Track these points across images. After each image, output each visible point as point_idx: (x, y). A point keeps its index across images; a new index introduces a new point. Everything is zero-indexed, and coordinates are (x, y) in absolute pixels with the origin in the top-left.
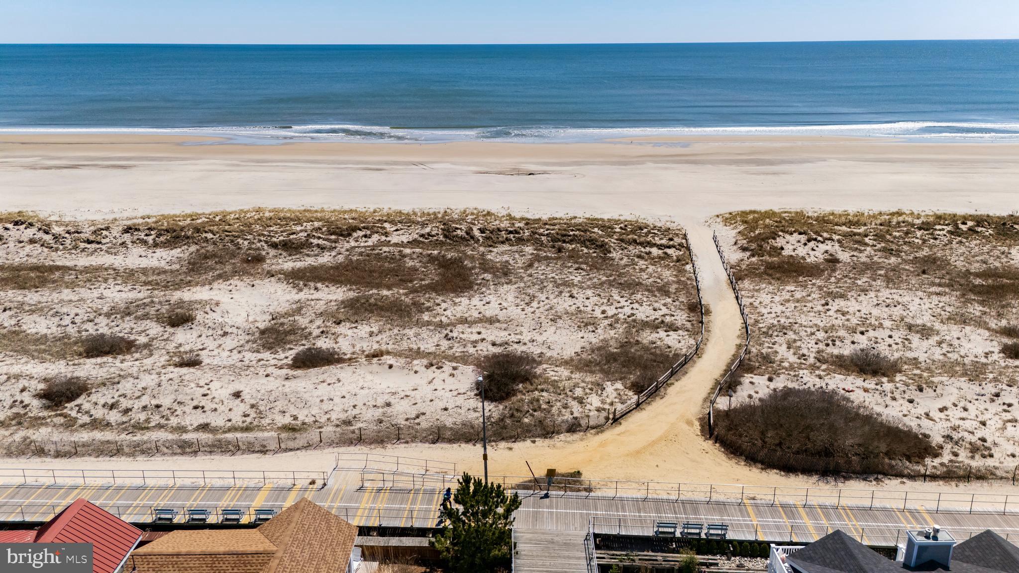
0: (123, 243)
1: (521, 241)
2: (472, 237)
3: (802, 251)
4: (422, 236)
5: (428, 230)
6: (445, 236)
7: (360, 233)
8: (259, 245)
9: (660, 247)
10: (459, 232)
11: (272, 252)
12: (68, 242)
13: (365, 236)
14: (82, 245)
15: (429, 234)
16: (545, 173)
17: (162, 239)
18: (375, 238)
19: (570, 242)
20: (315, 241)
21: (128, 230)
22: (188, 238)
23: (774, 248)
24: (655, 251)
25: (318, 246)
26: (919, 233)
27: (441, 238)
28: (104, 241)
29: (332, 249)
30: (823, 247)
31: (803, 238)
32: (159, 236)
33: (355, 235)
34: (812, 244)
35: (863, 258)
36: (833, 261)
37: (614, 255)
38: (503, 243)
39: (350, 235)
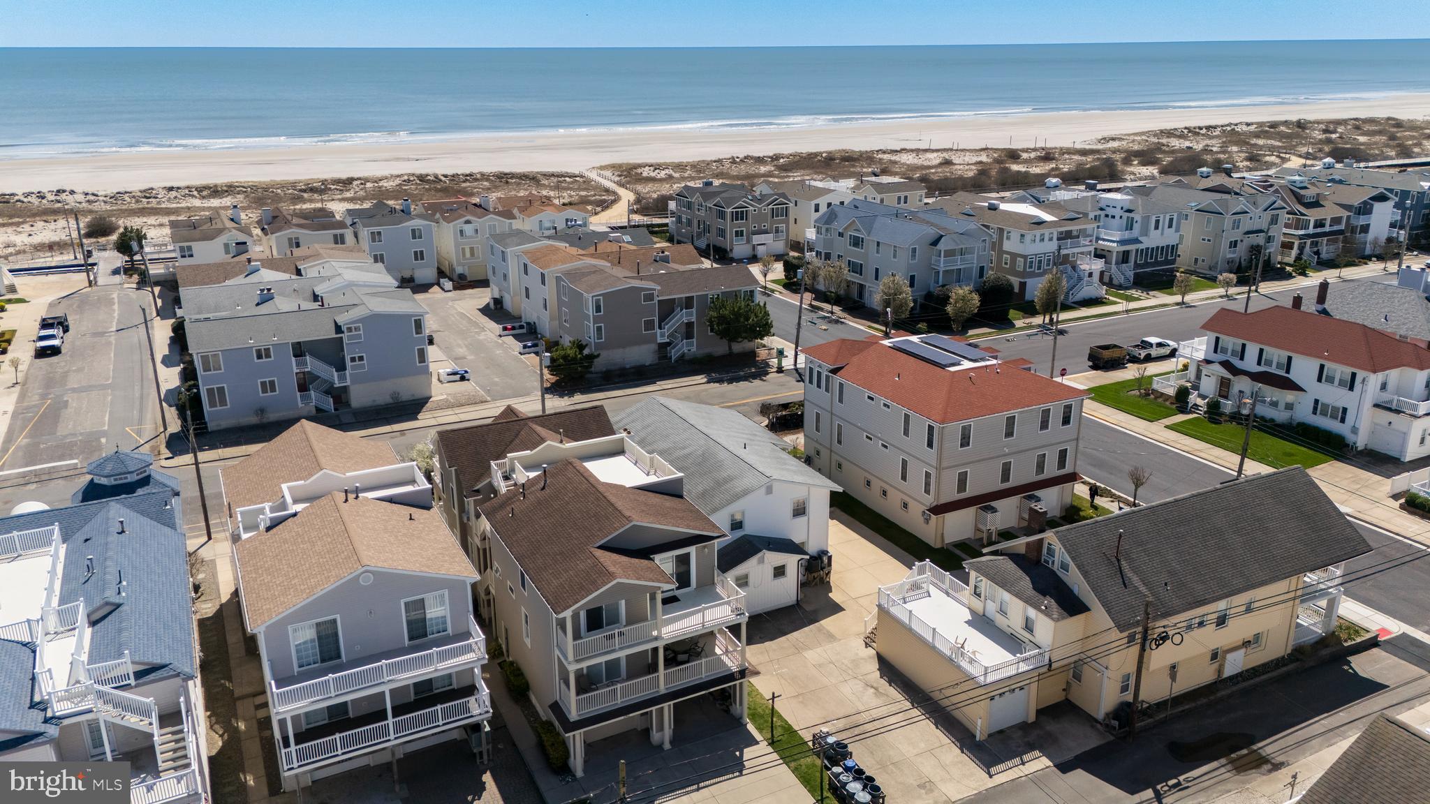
0: (176, 197)
1: (476, 180)
2: (441, 180)
3: (653, 174)
4: (404, 181)
5: (406, 178)
6: (420, 180)
7: (359, 182)
8: (290, 191)
9: (570, 177)
10: (429, 177)
11: (306, 195)
12: (127, 199)
13: (362, 184)
14: (144, 200)
15: (408, 180)
16: (429, 159)
17: (205, 193)
18: (369, 185)
19: (511, 178)
20: (333, 187)
21: (171, 189)
22: (227, 191)
23: (636, 173)
24: (567, 179)
25: (336, 189)
26: (714, 164)
27: (418, 182)
28: (159, 196)
29: (347, 191)
30: (663, 172)
31: (652, 168)
32: (201, 191)
33: (355, 183)
34: (657, 171)
35: (686, 175)
36: (670, 177)
37: (543, 182)
38: (464, 182)
39: (351, 183)
